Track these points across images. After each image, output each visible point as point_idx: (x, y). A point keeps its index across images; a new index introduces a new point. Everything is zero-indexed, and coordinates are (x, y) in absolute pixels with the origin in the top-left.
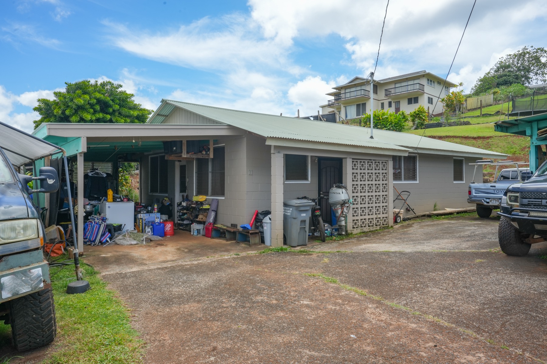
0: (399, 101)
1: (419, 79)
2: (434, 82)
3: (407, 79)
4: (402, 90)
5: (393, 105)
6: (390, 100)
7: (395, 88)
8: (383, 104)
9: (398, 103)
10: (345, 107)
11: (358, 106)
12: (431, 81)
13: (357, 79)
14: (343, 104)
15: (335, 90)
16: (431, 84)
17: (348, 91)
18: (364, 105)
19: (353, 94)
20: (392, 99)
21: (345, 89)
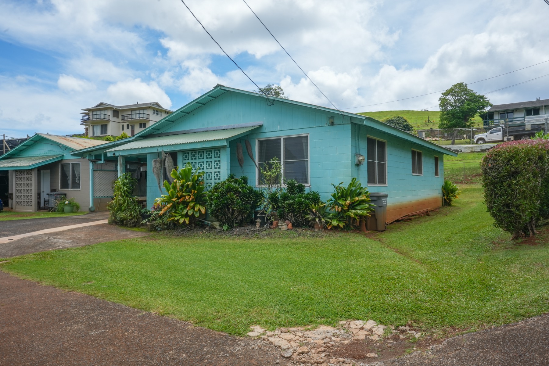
0: (134, 125)
1: (146, 109)
2: (161, 112)
3: (139, 108)
4: (136, 116)
5: (130, 127)
6: (127, 123)
7: (131, 114)
8: (123, 126)
9: (133, 127)
10: (93, 126)
11: (102, 126)
12: (157, 111)
13: (101, 104)
14: (91, 123)
15: (85, 112)
16: (157, 114)
17: (95, 113)
18: (106, 126)
19: (98, 117)
20: (130, 123)
21: (93, 112)
